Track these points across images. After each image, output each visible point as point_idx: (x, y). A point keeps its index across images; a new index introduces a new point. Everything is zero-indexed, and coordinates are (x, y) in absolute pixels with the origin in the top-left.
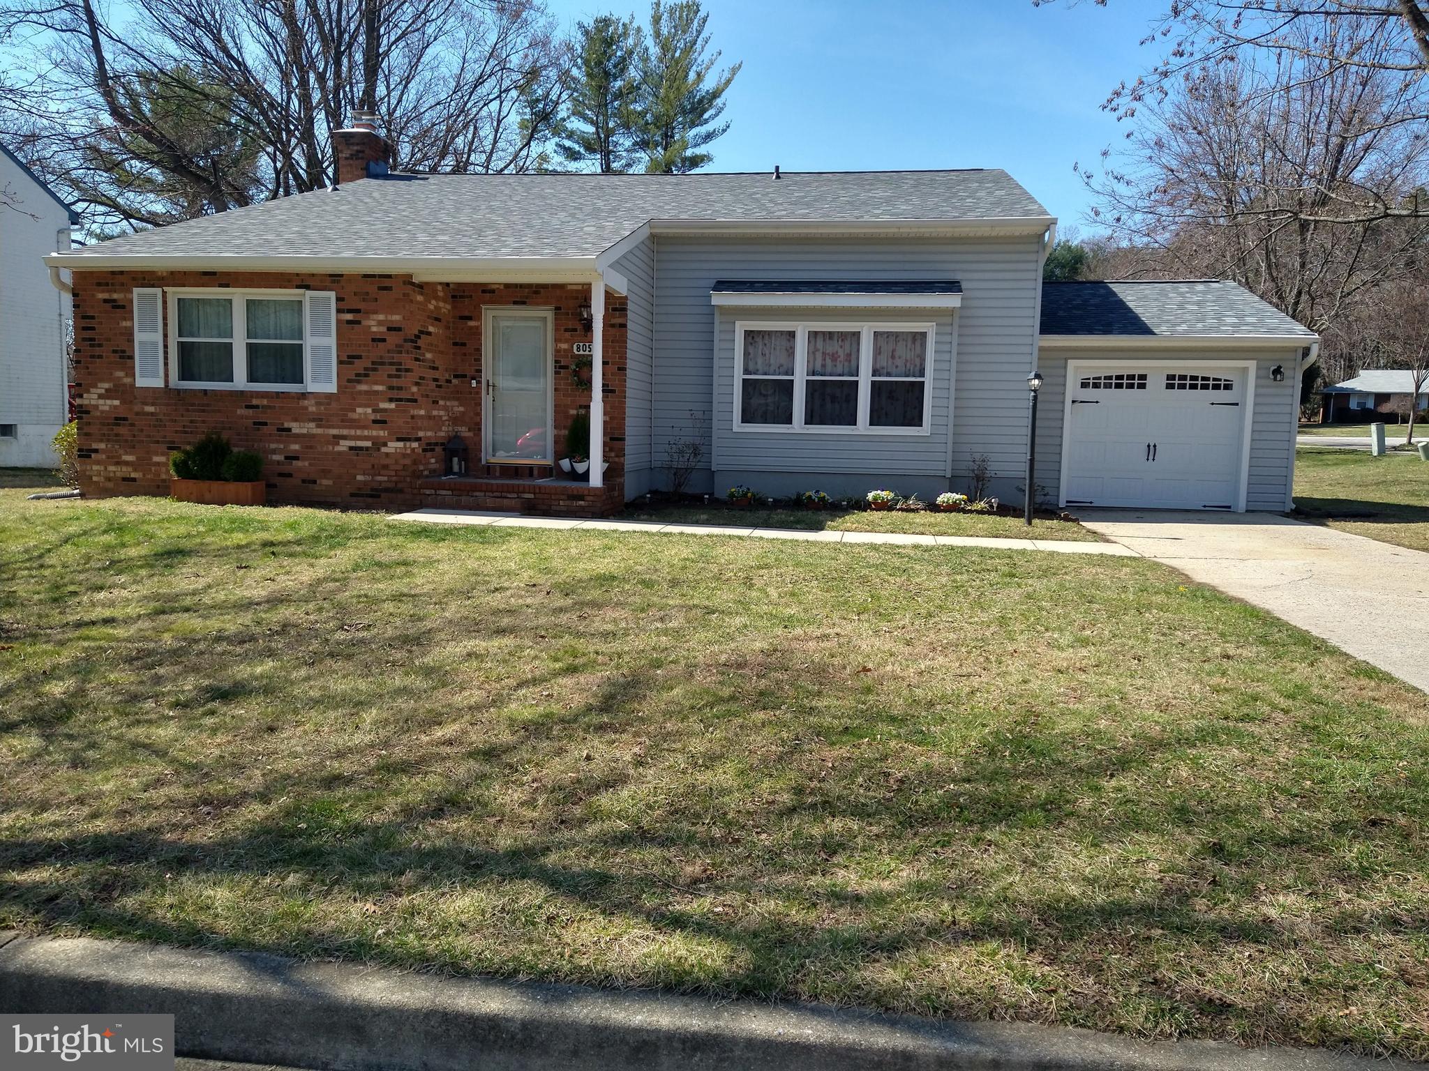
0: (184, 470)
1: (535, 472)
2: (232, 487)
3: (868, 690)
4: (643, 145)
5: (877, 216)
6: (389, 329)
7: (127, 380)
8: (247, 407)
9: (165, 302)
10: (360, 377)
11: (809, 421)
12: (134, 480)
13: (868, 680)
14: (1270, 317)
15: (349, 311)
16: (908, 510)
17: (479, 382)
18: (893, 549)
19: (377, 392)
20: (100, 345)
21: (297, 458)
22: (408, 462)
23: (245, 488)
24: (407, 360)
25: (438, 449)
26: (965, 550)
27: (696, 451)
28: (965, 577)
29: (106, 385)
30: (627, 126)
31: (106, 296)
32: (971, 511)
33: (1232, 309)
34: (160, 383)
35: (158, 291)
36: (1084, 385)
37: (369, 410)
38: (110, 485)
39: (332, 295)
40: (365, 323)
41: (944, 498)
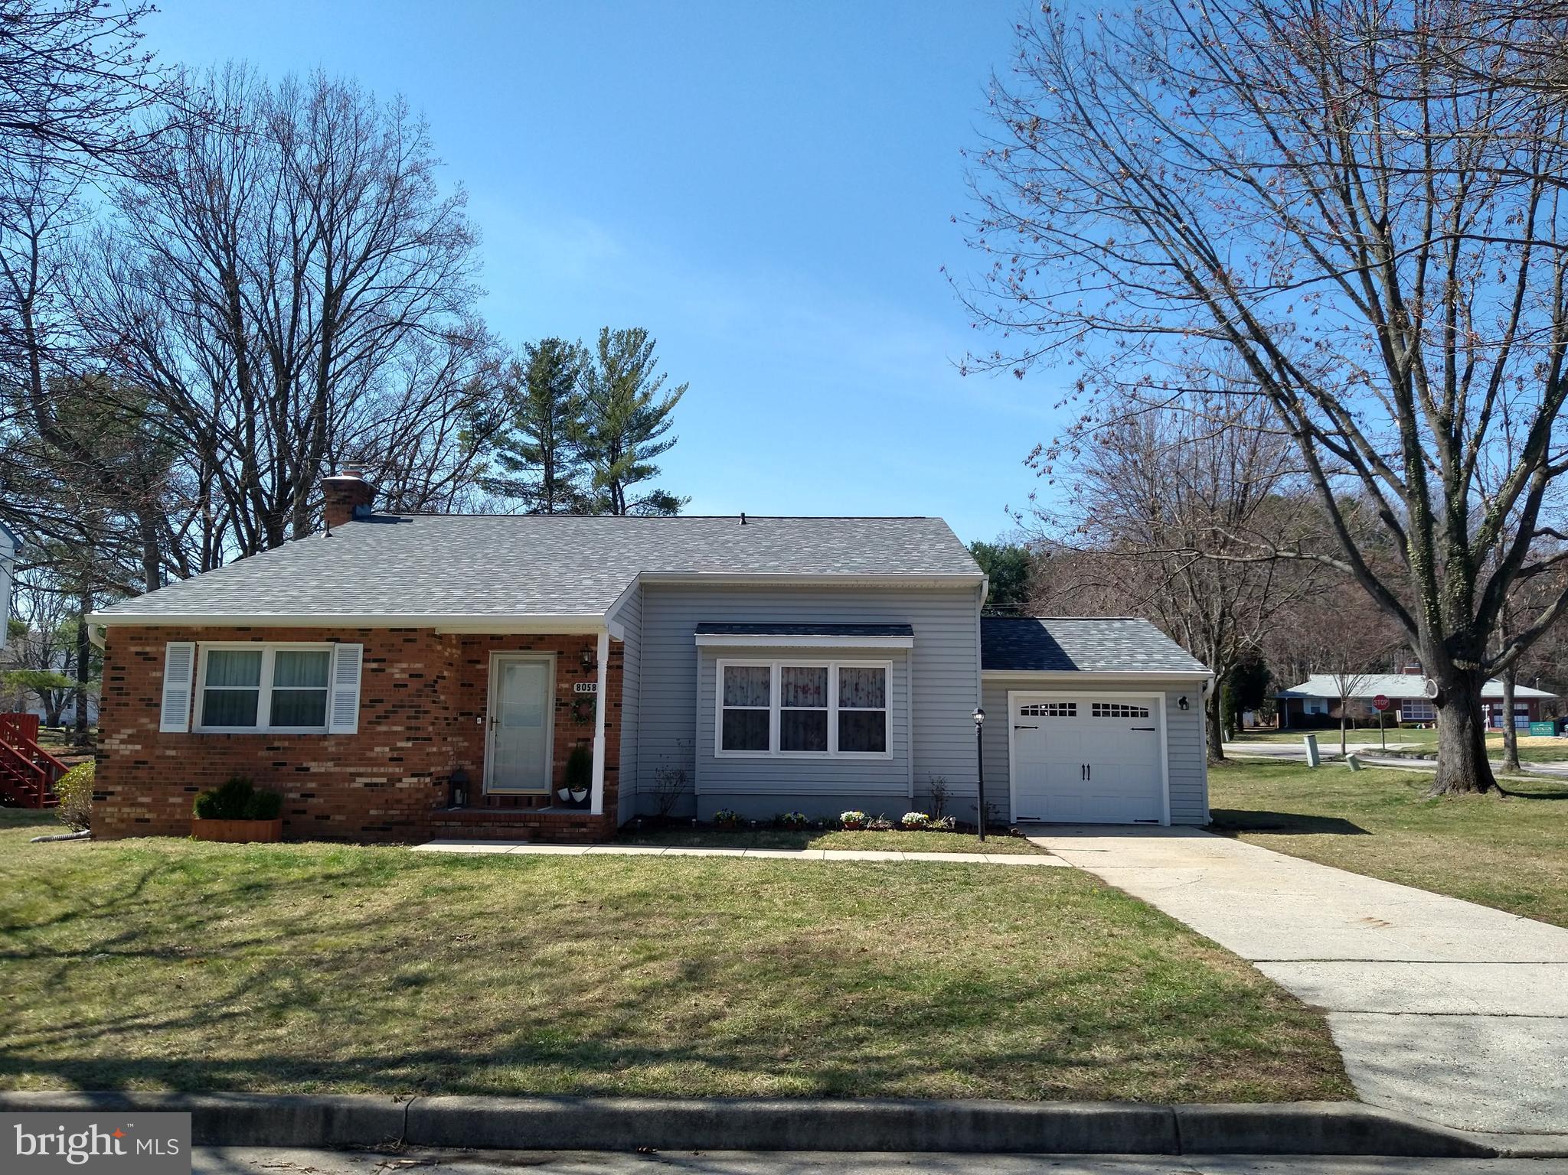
0: (207, 811)
1: (534, 801)
2: (253, 826)
3: (868, 962)
4: (589, 456)
5: (837, 569)
6: (411, 676)
7: (152, 726)
8: (269, 749)
9: (196, 655)
10: (380, 719)
11: (785, 746)
12: (148, 820)
13: (866, 956)
14: (1174, 654)
15: (375, 661)
16: (878, 829)
17: (484, 719)
18: (869, 863)
19: (396, 732)
20: (127, 694)
21: (313, 796)
22: (420, 796)
23: (266, 826)
24: (426, 703)
25: (445, 782)
26: (928, 865)
27: (682, 777)
28: (930, 886)
29: (130, 731)
30: (571, 439)
31: (139, 649)
32: (932, 829)
33: (1143, 646)
34: (184, 728)
35: (192, 645)
36: (1024, 713)
37: (387, 749)
38: (123, 826)
39: (360, 647)
40: (388, 670)
41: (909, 817)
